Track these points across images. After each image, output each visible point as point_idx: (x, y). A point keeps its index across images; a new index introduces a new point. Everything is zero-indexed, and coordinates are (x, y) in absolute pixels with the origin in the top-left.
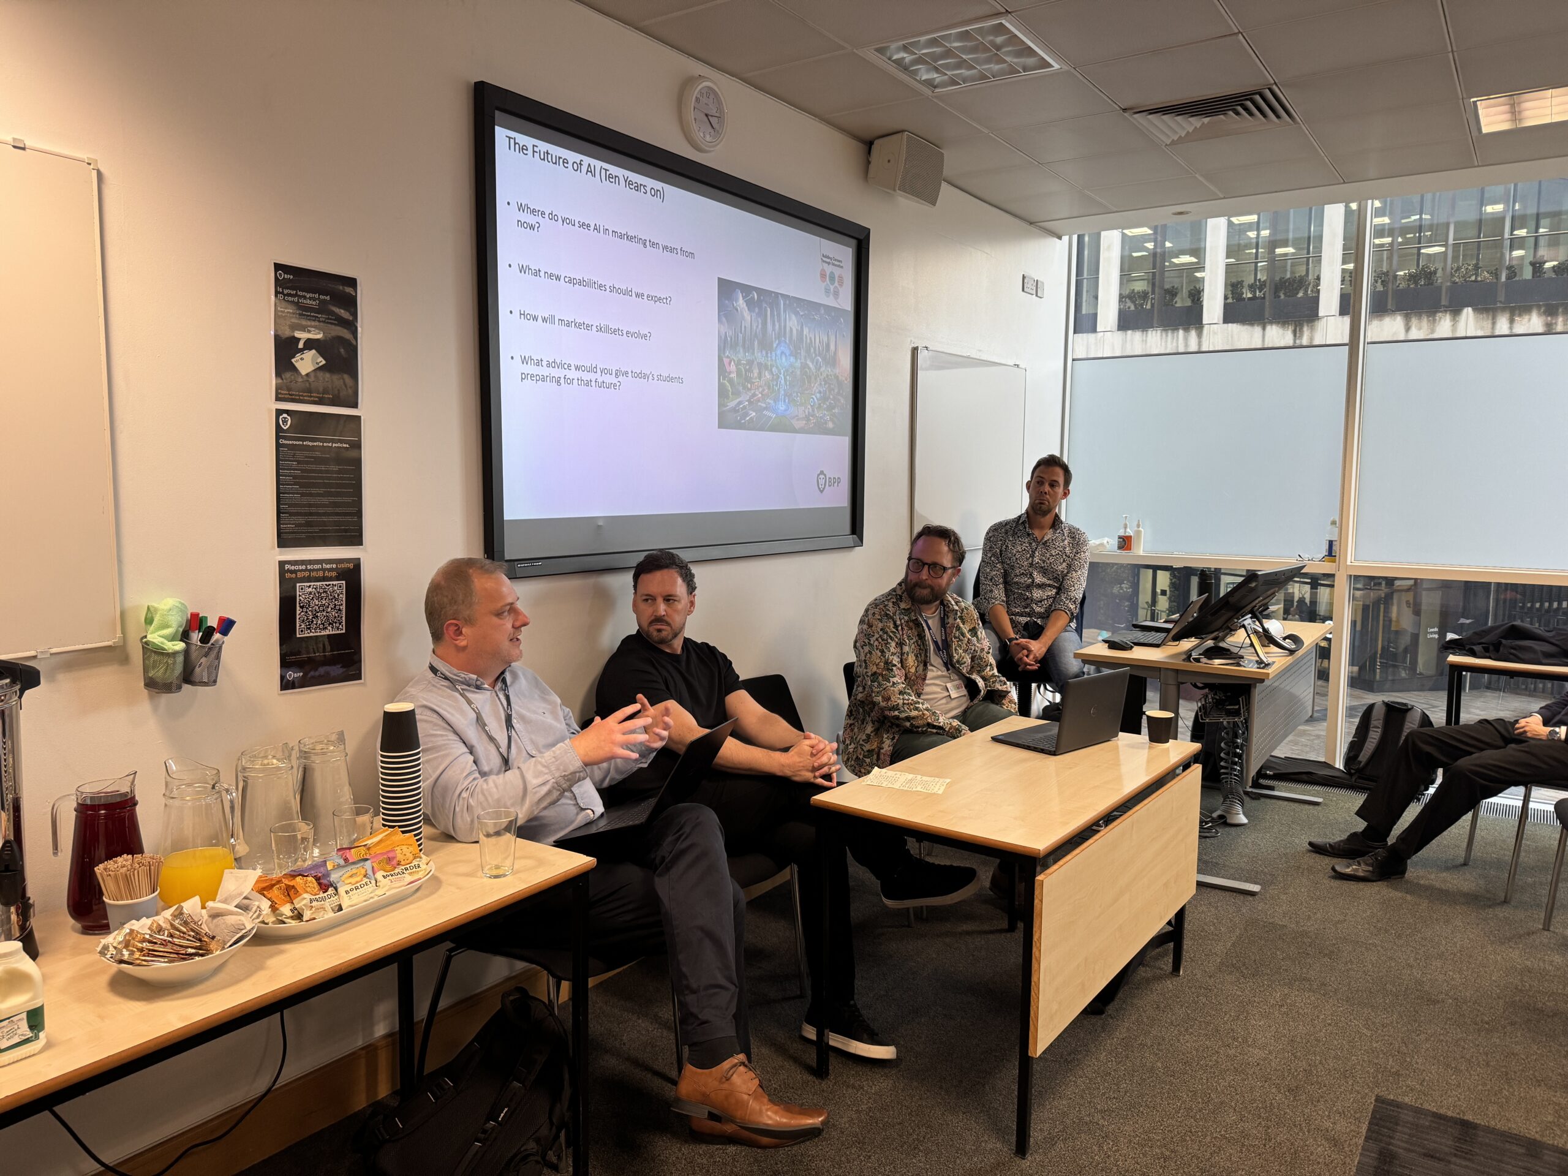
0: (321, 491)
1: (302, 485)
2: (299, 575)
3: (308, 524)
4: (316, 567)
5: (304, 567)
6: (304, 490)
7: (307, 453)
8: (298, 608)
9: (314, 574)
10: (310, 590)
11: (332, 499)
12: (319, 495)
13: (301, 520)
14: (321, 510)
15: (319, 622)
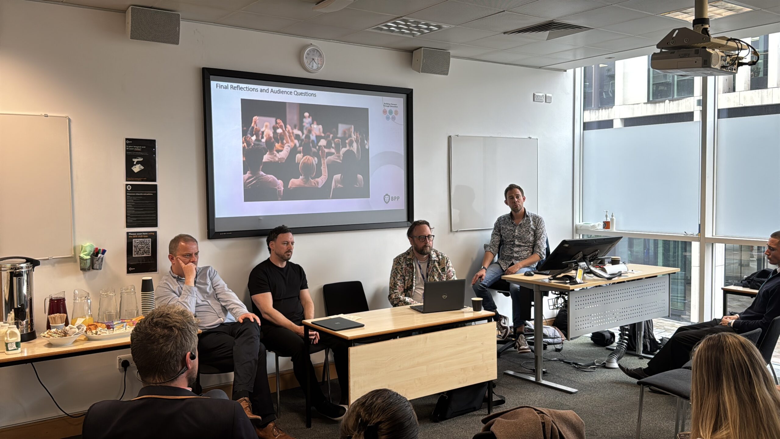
0: (142, 209)
1: (135, 208)
2: (134, 236)
3: (137, 220)
4: (140, 234)
5: (136, 234)
6: (136, 209)
7: (137, 197)
8: (133, 247)
9: (139, 236)
10: (138, 241)
11: (146, 212)
12: (142, 211)
13: (135, 219)
14: (142, 216)
15: (141, 252)
